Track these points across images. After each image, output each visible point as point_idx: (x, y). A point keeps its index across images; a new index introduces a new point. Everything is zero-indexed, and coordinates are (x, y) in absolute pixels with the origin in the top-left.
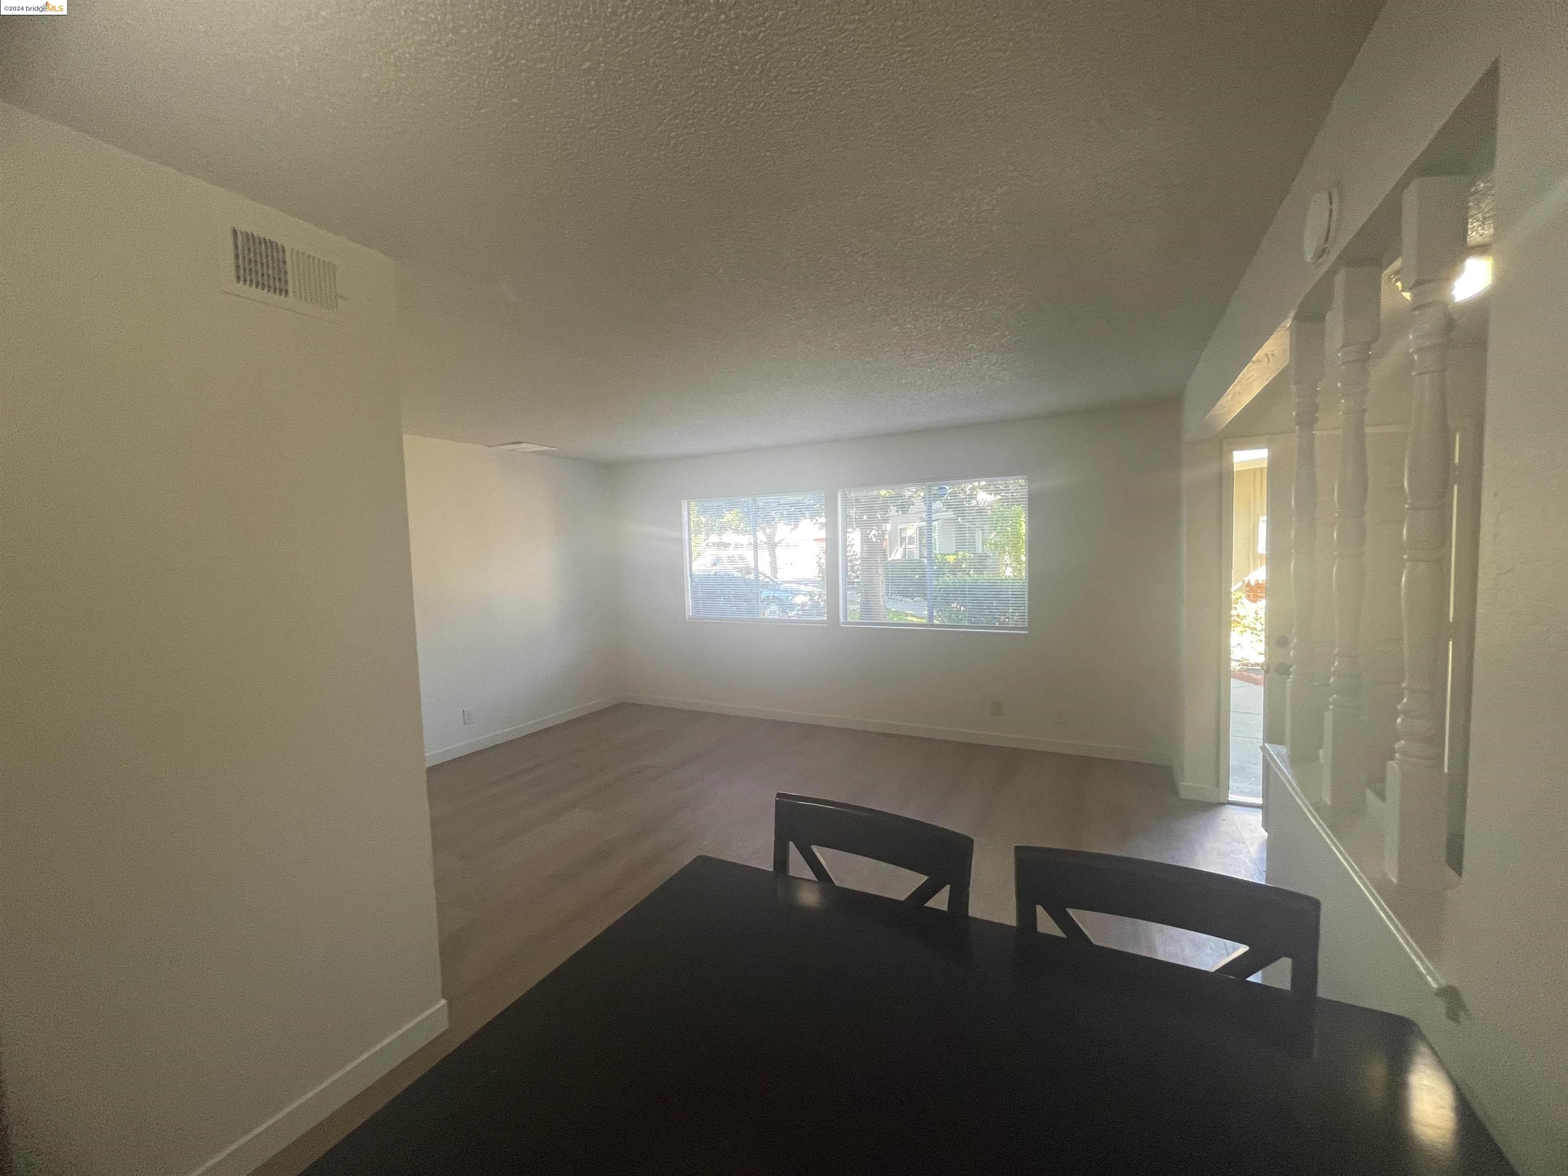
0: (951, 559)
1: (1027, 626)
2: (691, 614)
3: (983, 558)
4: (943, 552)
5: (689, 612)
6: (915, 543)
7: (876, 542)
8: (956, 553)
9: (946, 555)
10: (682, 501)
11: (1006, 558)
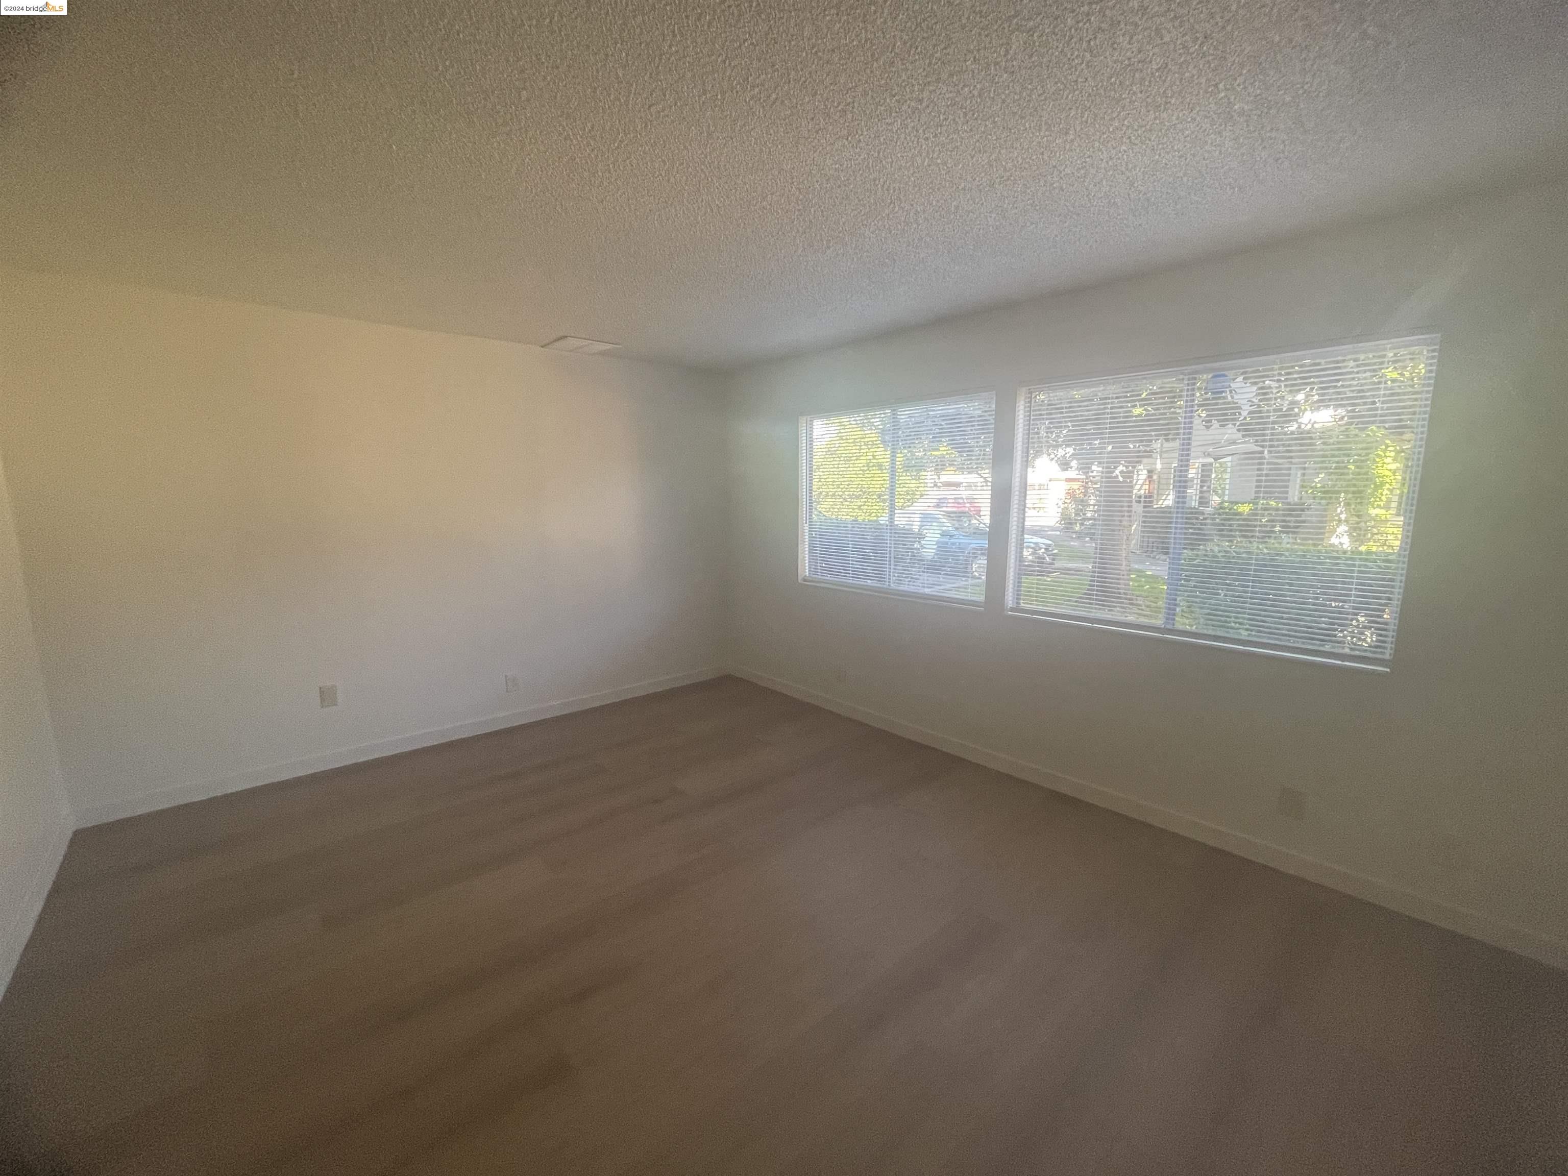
0: (1245, 509)
1: (1387, 657)
2: (807, 574)
3: (1296, 510)
4: (1233, 499)
5: (805, 568)
6: (1195, 487)
7: (1124, 482)
8: (1254, 502)
9: (1237, 503)
10: (800, 417)
11: (1339, 510)
